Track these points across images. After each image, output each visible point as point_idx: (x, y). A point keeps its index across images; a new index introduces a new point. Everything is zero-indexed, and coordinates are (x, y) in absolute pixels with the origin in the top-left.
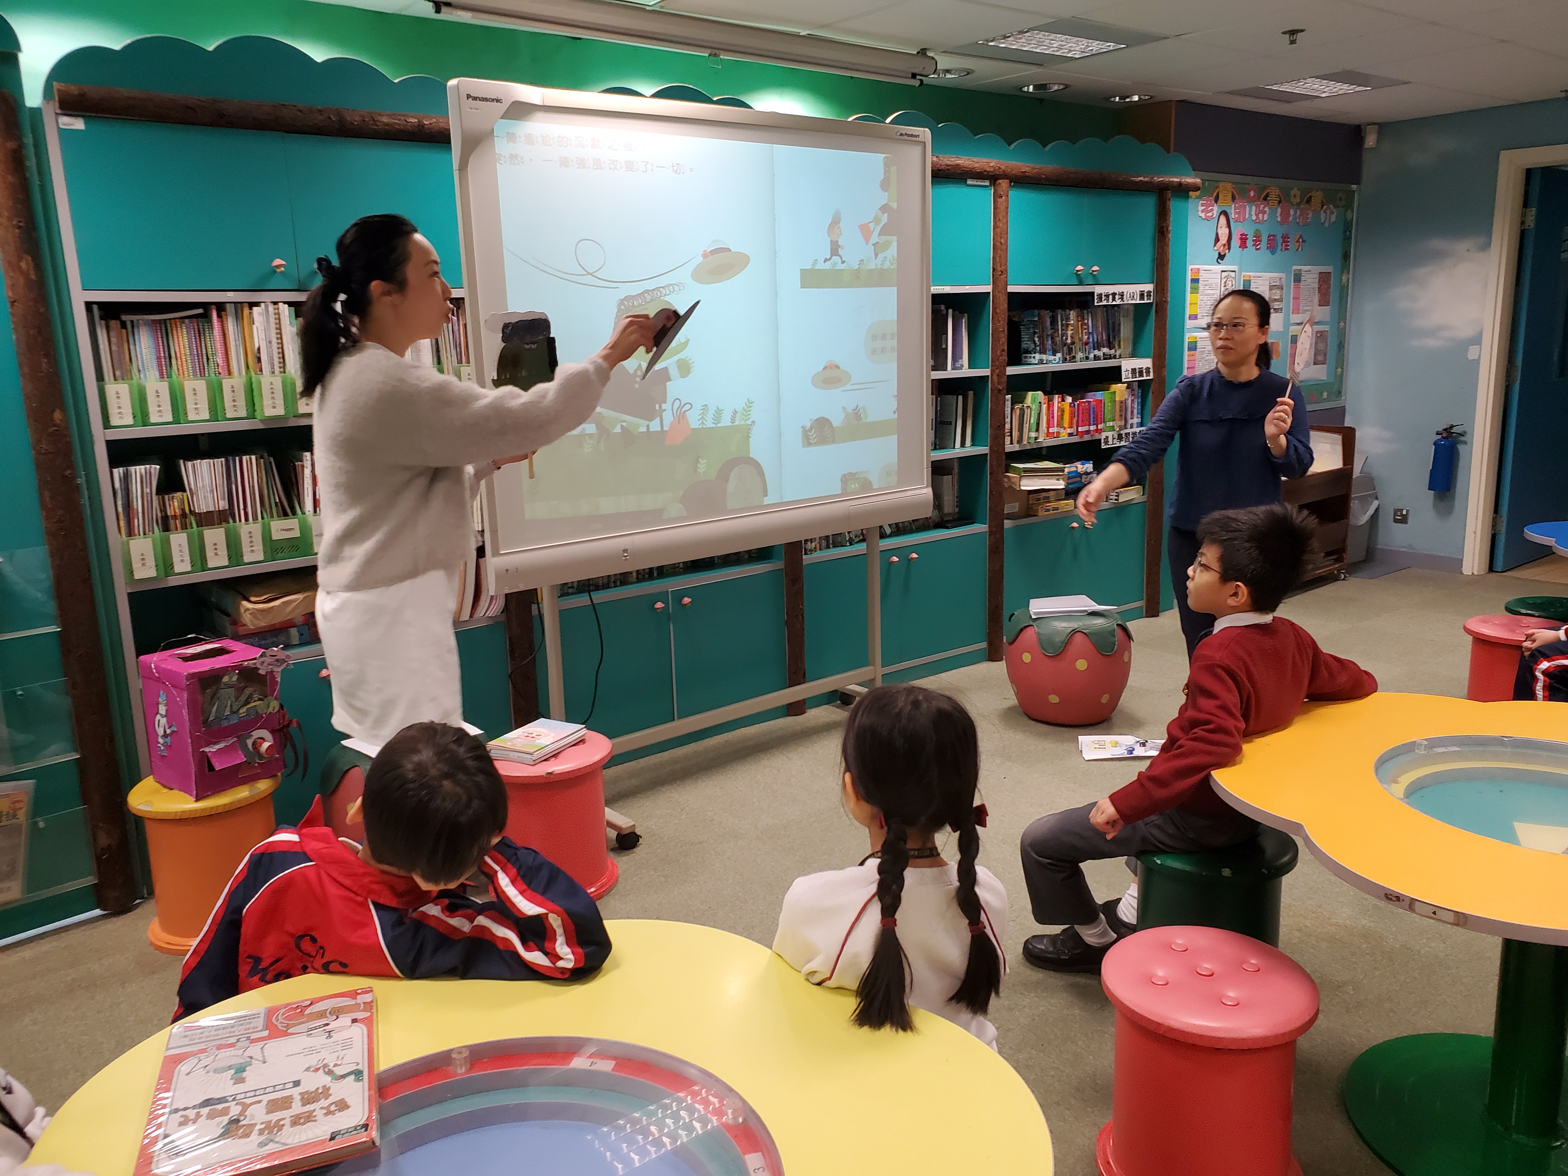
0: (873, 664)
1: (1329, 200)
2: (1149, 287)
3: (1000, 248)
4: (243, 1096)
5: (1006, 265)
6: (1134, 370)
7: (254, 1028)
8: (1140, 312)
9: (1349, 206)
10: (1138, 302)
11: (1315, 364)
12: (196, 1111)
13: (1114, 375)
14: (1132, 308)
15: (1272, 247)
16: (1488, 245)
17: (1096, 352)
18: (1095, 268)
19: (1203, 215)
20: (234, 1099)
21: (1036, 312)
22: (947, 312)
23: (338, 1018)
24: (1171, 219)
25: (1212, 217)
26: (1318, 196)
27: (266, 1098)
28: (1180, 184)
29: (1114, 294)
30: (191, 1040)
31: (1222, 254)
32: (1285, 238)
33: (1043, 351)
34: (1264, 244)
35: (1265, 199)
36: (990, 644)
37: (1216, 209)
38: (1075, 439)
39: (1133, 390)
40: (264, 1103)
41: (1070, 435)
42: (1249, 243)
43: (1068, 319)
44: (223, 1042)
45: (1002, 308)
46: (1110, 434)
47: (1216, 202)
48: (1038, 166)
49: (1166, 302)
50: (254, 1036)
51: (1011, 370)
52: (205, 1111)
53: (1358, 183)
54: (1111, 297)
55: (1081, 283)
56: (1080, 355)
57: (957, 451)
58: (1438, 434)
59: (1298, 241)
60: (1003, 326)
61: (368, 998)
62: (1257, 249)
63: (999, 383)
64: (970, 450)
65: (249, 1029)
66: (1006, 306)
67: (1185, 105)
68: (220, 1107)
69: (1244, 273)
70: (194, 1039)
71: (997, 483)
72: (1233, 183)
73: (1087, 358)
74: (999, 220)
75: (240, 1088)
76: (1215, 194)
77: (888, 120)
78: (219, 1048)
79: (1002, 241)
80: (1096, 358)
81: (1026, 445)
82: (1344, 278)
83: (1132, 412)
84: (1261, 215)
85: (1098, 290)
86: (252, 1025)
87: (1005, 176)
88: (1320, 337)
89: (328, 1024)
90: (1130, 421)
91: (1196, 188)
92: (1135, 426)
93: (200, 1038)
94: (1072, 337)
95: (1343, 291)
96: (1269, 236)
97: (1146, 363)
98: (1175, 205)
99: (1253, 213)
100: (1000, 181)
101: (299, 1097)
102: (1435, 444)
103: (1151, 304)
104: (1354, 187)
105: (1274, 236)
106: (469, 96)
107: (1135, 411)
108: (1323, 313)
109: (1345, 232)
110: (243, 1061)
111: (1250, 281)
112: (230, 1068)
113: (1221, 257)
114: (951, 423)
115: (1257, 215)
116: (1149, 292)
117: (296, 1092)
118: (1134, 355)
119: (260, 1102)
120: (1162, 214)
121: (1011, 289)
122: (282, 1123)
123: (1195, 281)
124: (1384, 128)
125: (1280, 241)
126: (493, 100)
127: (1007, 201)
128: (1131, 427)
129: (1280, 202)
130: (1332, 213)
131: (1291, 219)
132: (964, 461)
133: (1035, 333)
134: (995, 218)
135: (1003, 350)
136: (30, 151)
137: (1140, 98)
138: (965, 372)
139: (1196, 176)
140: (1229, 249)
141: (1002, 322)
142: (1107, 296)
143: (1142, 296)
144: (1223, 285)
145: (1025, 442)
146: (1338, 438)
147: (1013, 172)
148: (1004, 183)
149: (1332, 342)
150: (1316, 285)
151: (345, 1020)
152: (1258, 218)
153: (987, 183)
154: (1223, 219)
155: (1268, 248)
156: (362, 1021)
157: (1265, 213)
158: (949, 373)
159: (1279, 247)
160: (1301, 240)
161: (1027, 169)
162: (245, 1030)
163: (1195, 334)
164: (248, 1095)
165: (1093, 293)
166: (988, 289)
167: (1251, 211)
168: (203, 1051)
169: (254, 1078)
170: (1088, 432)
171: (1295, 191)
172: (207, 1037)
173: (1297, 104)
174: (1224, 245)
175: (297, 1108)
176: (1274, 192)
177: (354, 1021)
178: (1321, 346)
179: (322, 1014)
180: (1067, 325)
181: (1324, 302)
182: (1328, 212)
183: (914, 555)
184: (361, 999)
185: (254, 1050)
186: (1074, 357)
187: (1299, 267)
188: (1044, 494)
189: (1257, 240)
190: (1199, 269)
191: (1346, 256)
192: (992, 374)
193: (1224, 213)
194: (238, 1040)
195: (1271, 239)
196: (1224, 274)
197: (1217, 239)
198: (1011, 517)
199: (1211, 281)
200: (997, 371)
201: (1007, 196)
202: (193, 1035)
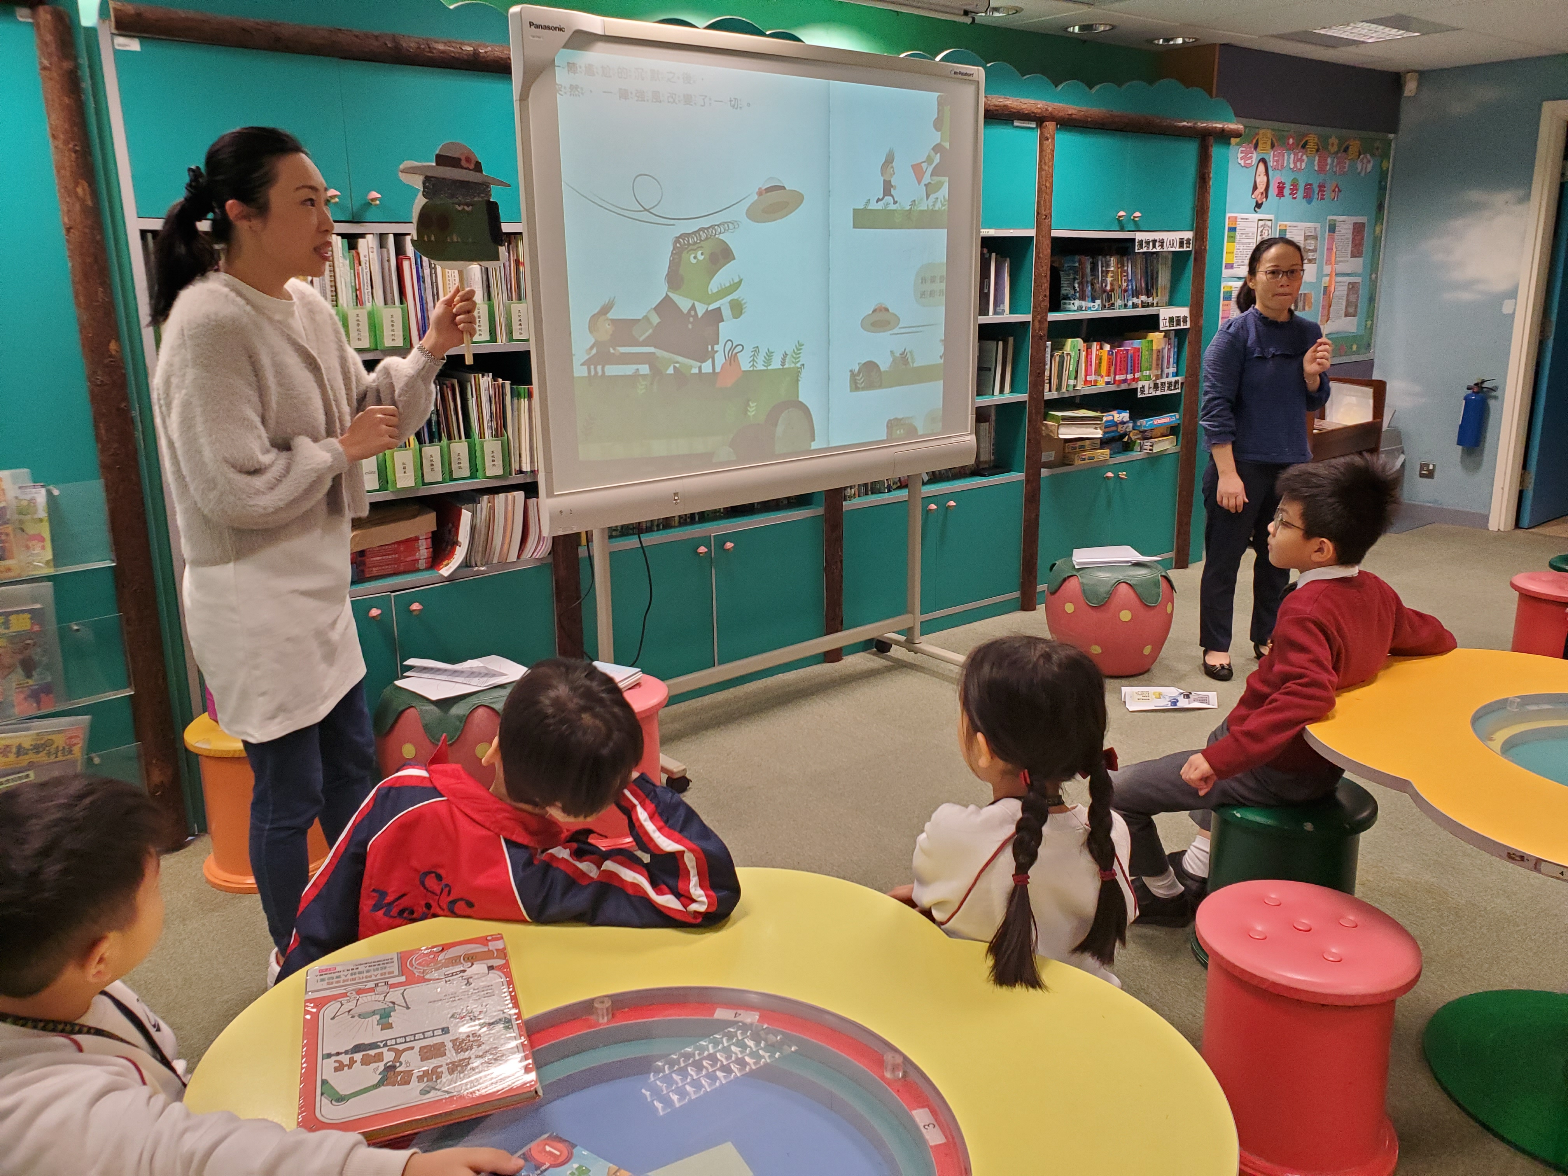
0: (912, 612)
1: (1366, 149)
2: (1189, 235)
3: (1044, 191)
4: (393, 1042)
5: (1050, 209)
6: (1171, 319)
7: (389, 973)
8: (1179, 259)
9: (1385, 155)
10: (1178, 249)
11: (1346, 316)
12: (349, 1056)
13: (1151, 323)
14: (1170, 256)
15: (1308, 196)
16: (1527, 197)
17: (1135, 300)
18: (1137, 214)
19: (1242, 162)
20: (385, 1045)
21: (1077, 257)
22: (990, 256)
23: (473, 964)
24: (1213, 166)
25: (1251, 165)
26: (1355, 146)
27: (418, 1045)
28: (1223, 130)
29: (1154, 241)
30: (328, 984)
31: (1260, 202)
32: (1322, 187)
33: (1082, 298)
34: (1300, 193)
35: (1304, 147)
36: (1024, 594)
37: (1255, 157)
38: (1113, 388)
39: (1170, 339)
40: (417, 1049)
41: (1108, 383)
42: (1287, 192)
43: (1108, 266)
44: (362, 987)
45: (1045, 253)
46: (1146, 383)
47: (1256, 148)
48: (1084, 109)
49: (1205, 249)
50: (391, 981)
51: (1053, 317)
52: (358, 1056)
53: (1395, 131)
54: (1151, 244)
55: (1122, 229)
56: (1119, 302)
57: (996, 398)
58: (1468, 389)
59: (1334, 191)
60: (1046, 271)
61: (499, 945)
62: (1295, 198)
63: (1040, 329)
64: (1009, 397)
65: (385, 974)
66: (1049, 251)
67: (1227, 47)
68: (372, 1052)
69: (1280, 223)
70: (332, 983)
71: (1035, 430)
72: (1273, 130)
73: (1126, 306)
74: (1045, 163)
75: (387, 1034)
76: (1254, 141)
77: (938, 58)
78: (359, 992)
79: (1048, 185)
80: (1135, 306)
81: (1065, 393)
82: (1378, 229)
83: (1168, 362)
84: (1298, 164)
85: (1139, 236)
86: (388, 970)
87: (1052, 118)
88: (1353, 288)
89: (464, 971)
90: (1166, 371)
91: (1237, 135)
92: (1171, 375)
93: (337, 982)
94: (1112, 284)
95: (1377, 242)
96: (1306, 185)
97: (1183, 312)
98: (1216, 151)
99: (1291, 160)
100: (1047, 123)
101: (451, 1044)
102: (1465, 399)
103: (1190, 251)
104: (1391, 136)
105: (1311, 184)
106: (531, 24)
107: (1171, 360)
108: (1356, 265)
109: (1380, 182)
110: (386, 1006)
111: (1285, 230)
112: (374, 1013)
113: (1259, 205)
114: (990, 369)
115: (1295, 163)
116: (1188, 240)
117: (446, 1039)
118: (1171, 303)
119: (412, 1048)
120: (1204, 160)
121: (1055, 233)
122: (439, 1070)
123: (1233, 229)
124: (1423, 75)
125: (1316, 190)
126: (555, 29)
127: (1053, 144)
128: (1167, 377)
129: (1317, 151)
130: (1369, 162)
131: (1328, 167)
132: (1002, 408)
133: (1075, 279)
134: (1040, 161)
135: (1045, 296)
136: (85, 72)
137: (1184, 41)
138: (1007, 317)
139: (1238, 122)
140: (1267, 197)
141: (1045, 268)
142: (1148, 243)
143: (1181, 245)
144: (1259, 234)
145: (1064, 390)
146: (1370, 391)
147: (1060, 114)
148: (1050, 126)
149: (1363, 293)
150: (1350, 236)
151: (480, 968)
152: (1295, 166)
153: (1033, 125)
154: (1261, 167)
155: (1304, 197)
156: (499, 968)
157: (1302, 161)
158: (991, 318)
159: (1316, 196)
160: (1337, 190)
161: (1074, 112)
162: (381, 974)
163: (1231, 284)
164: (398, 1041)
165: (1134, 240)
166: (1032, 233)
167: (1289, 159)
168: (345, 995)
169: (401, 1023)
170: (1125, 381)
171: (1333, 140)
172: (344, 981)
173: (1343, 49)
174: (1262, 194)
175: (452, 1056)
176: (1313, 140)
177: (491, 968)
178: (1352, 298)
179: (455, 961)
180: (1107, 272)
181: (1356, 252)
182: (1365, 161)
183: (952, 503)
184: (493, 946)
185: (395, 995)
186: (1113, 305)
187: (1334, 217)
188: (1079, 443)
189: (1294, 188)
190: (1236, 218)
191: (1380, 207)
192: (1033, 321)
193: (1263, 161)
194: (377, 985)
195: (1308, 188)
196: (1261, 223)
197: (1255, 188)
198: (1048, 465)
199: (1247, 230)
200: (1039, 317)
201: (1053, 138)
202: (329, 979)
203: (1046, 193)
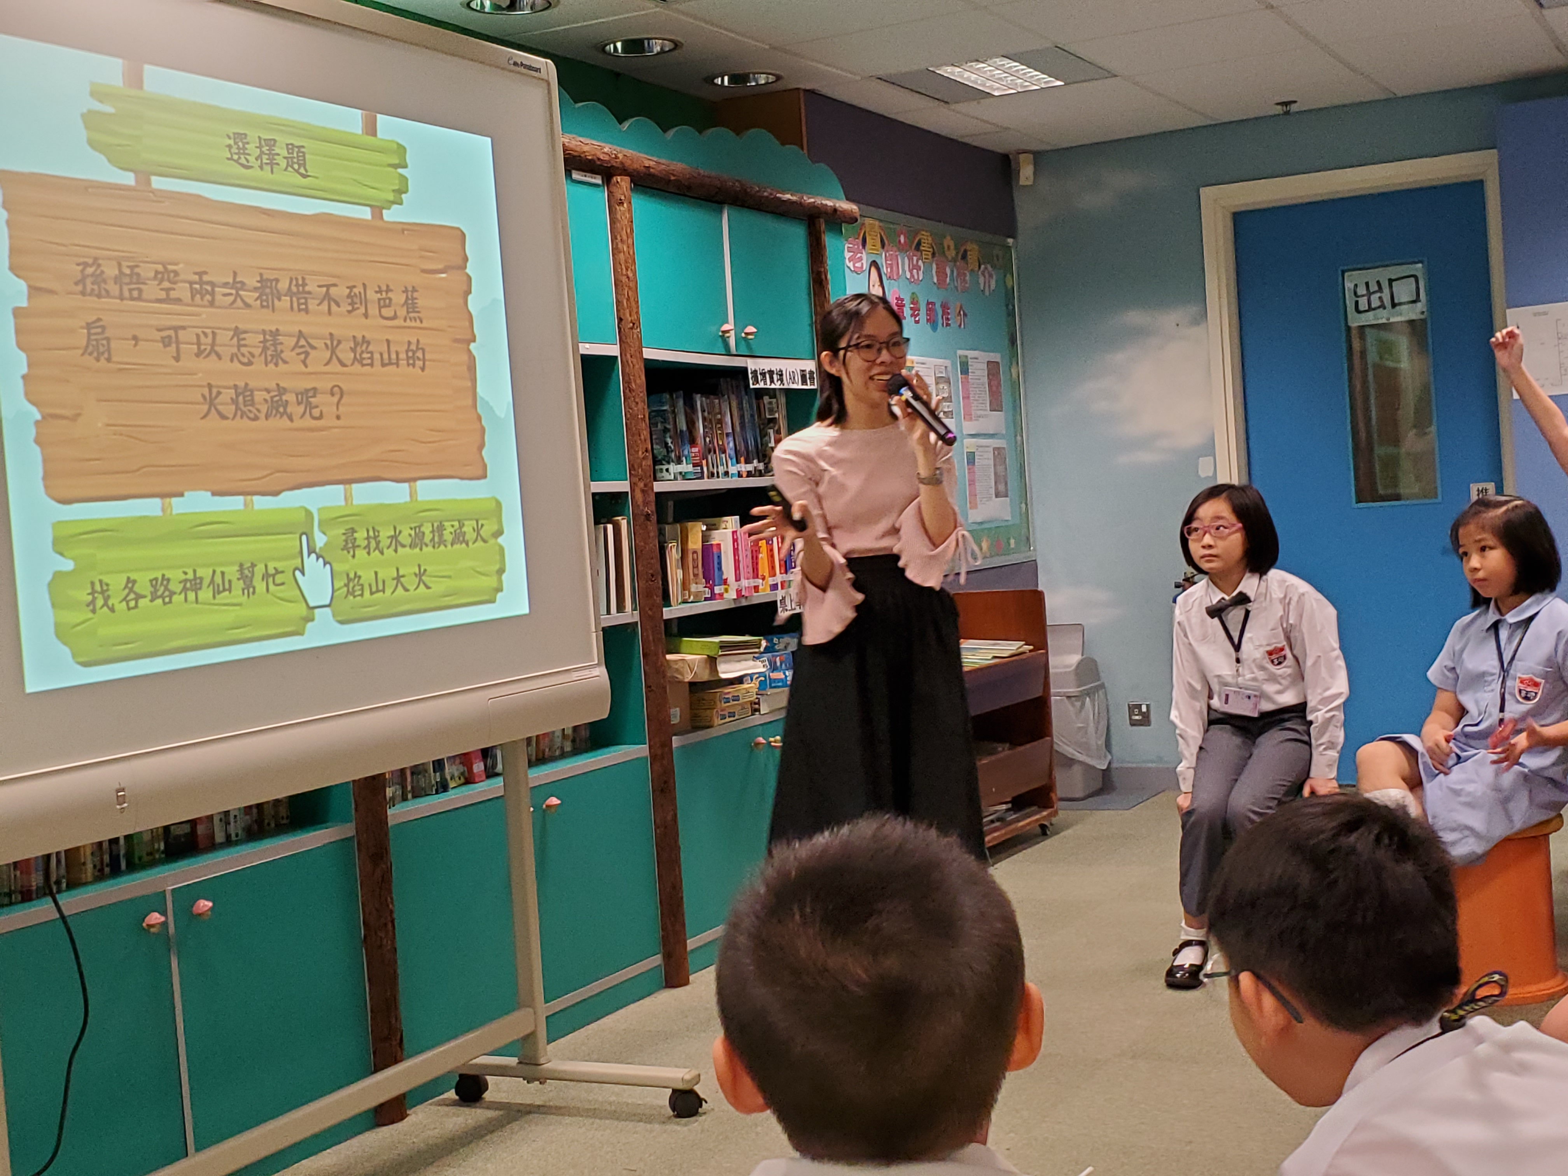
3: (625, 284)
5: (637, 313)
9: (1008, 271)
10: (799, 386)
18: (750, 330)
24: (827, 261)
26: (973, 252)
28: (836, 211)
29: (771, 372)
36: (668, 958)
41: (735, 593)
46: (787, 594)
48: (665, 161)
51: (660, 486)
54: (768, 376)
55: (730, 353)
59: (959, 312)
60: (643, 409)
63: (646, 503)
71: (654, 668)
74: (620, 240)
76: (862, 235)
79: (630, 274)
82: (1015, 372)
85: (752, 365)
88: (999, 456)
95: (1015, 390)
98: (829, 241)
100: (619, 179)
108: (998, 423)
120: (816, 249)
121: (649, 354)
127: (630, 210)
134: (613, 237)
135: (647, 451)
141: (640, 406)
142: (764, 375)
143: (803, 378)
147: (635, 167)
148: (623, 183)
150: (986, 380)
153: (596, 179)
157: (918, 268)
161: (653, 165)
165: (746, 368)
166: (613, 350)
173: (956, 106)
178: (1000, 470)
181: (995, 405)
183: (555, 801)
187: (964, 352)
192: (632, 491)
200: (641, 485)
201: (630, 203)
203: (630, 288)
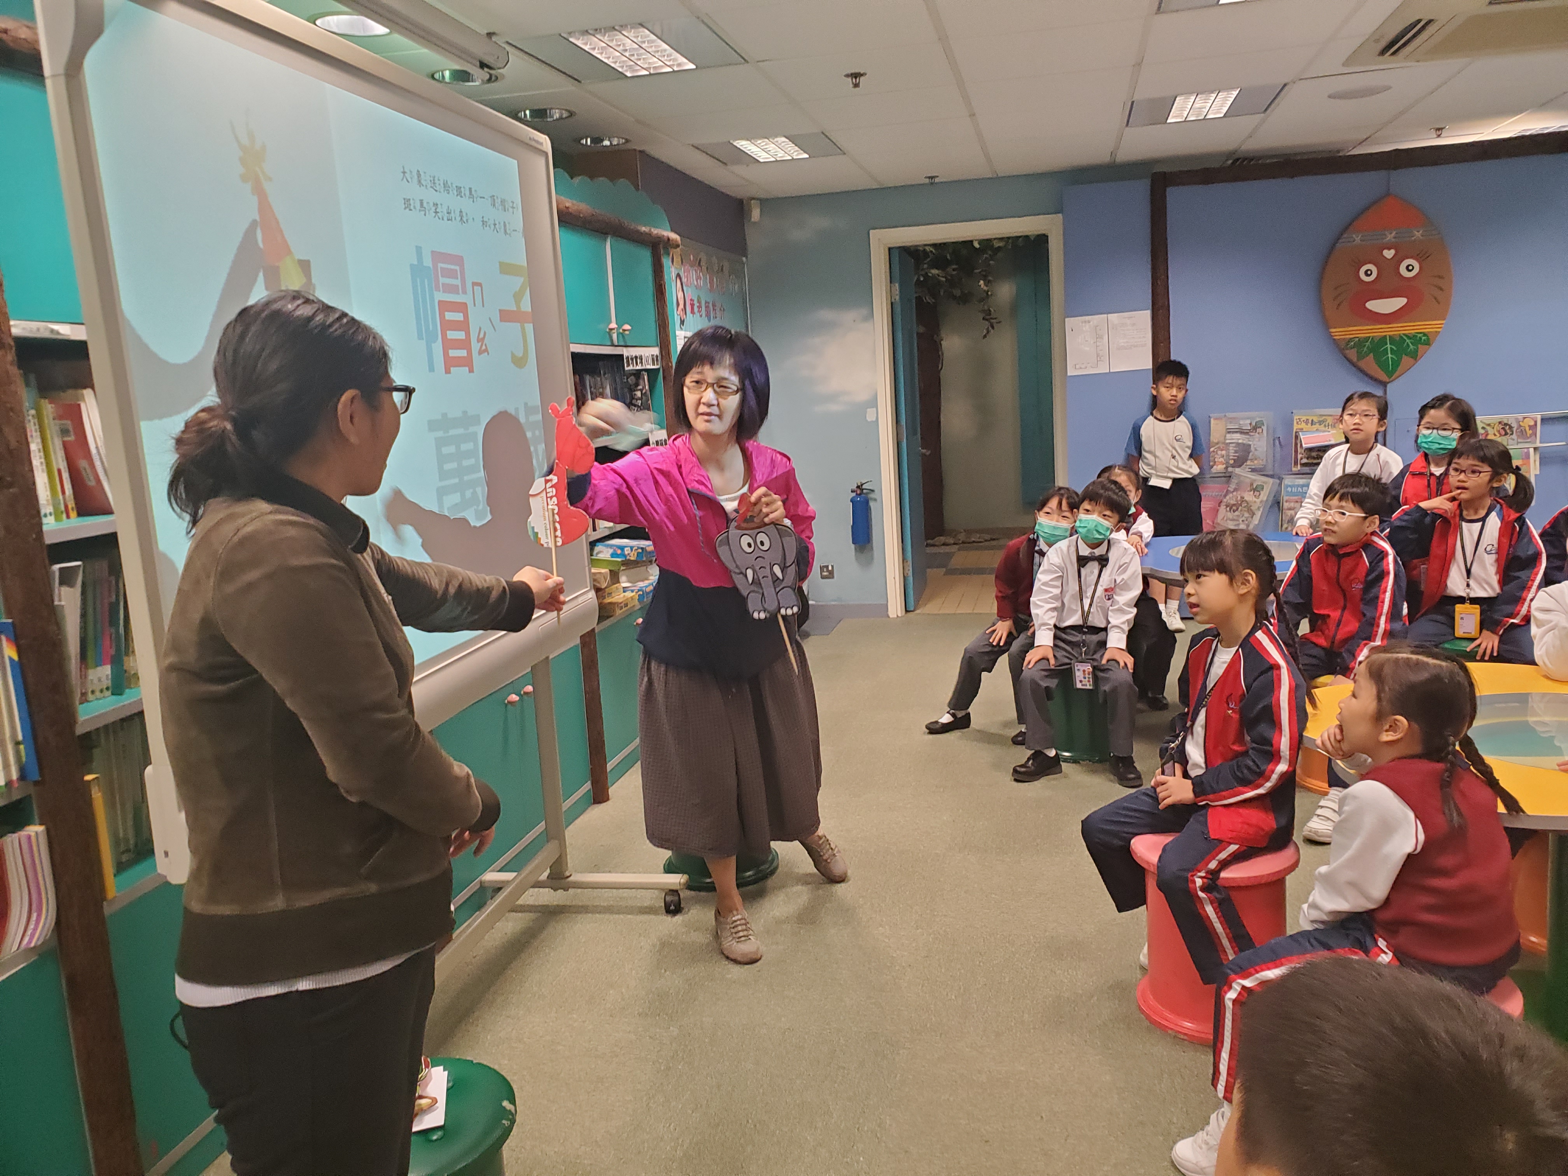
1: (732, 270)
2: (657, 351)
9: (743, 278)
10: (652, 367)
15: (708, 314)
16: (871, 316)
18: (626, 327)
24: (663, 275)
28: (668, 239)
29: (636, 357)
32: (714, 305)
34: (703, 311)
35: (700, 264)
36: (595, 781)
42: (696, 309)
53: (746, 255)
54: (635, 361)
55: (614, 344)
58: (852, 492)
59: (721, 310)
62: (701, 316)
76: (671, 255)
84: (699, 281)
85: (625, 352)
91: (676, 245)
96: (706, 302)
98: (665, 262)
99: (694, 277)
102: (851, 501)
103: (659, 369)
104: (744, 259)
105: (709, 303)
109: (743, 303)
115: (697, 280)
116: (657, 356)
120: (658, 269)
121: (574, 348)
125: (711, 308)
129: (707, 269)
130: (735, 282)
131: (715, 285)
137: (610, 144)
142: (632, 359)
143: (653, 362)
152: (698, 283)
155: (706, 316)
157: (700, 278)
159: (712, 314)
165: (623, 355)
167: (693, 274)
171: (714, 260)
176: (703, 258)
182: (733, 281)
183: (529, 688)
189: (700, 304)
195: (707, 306)
